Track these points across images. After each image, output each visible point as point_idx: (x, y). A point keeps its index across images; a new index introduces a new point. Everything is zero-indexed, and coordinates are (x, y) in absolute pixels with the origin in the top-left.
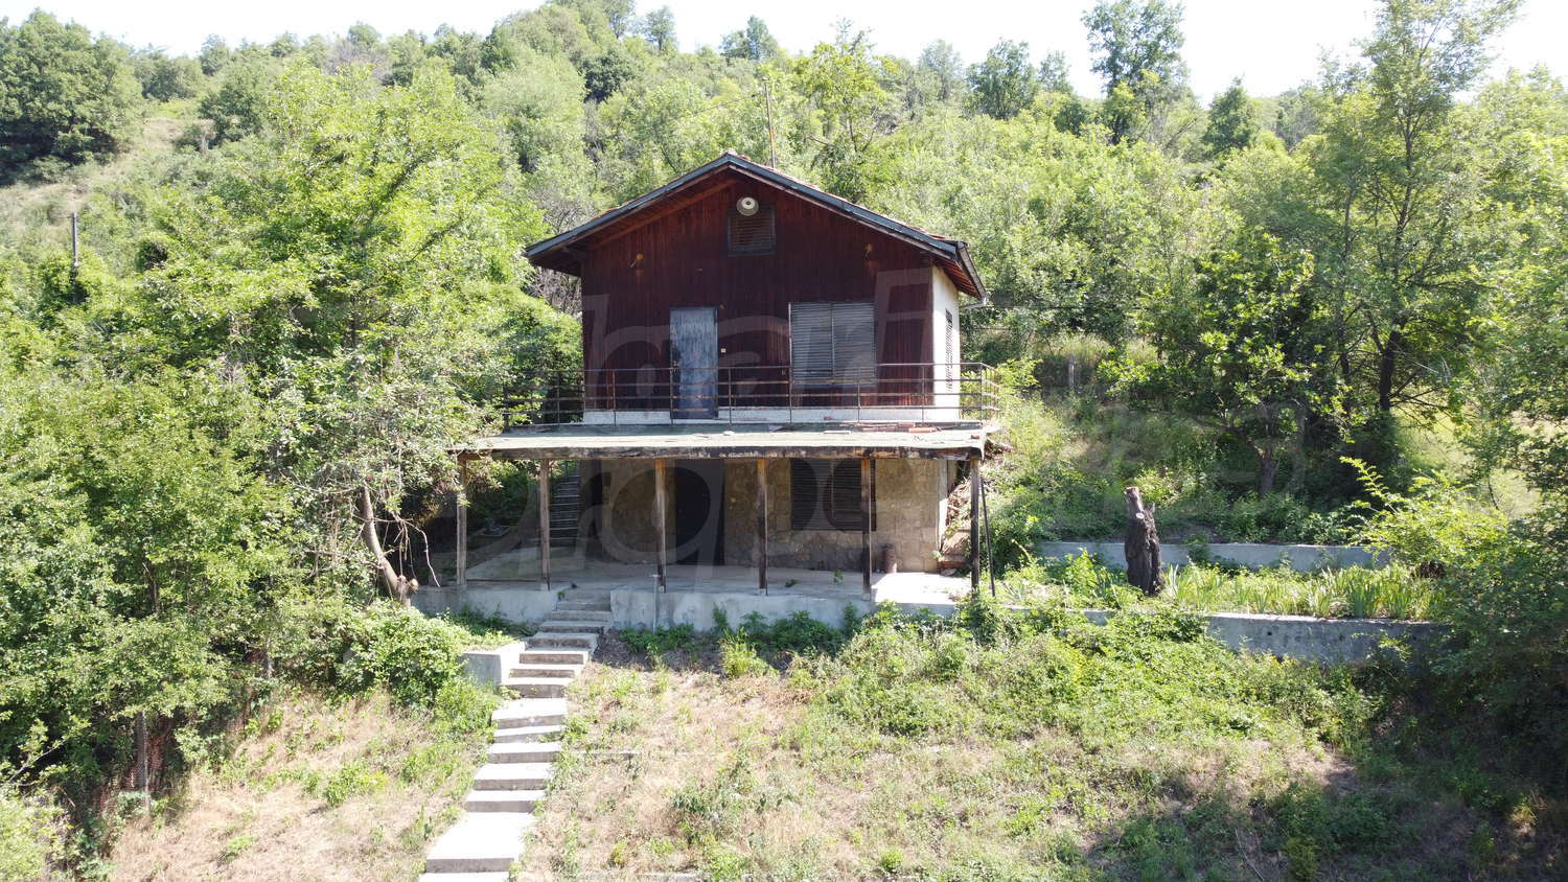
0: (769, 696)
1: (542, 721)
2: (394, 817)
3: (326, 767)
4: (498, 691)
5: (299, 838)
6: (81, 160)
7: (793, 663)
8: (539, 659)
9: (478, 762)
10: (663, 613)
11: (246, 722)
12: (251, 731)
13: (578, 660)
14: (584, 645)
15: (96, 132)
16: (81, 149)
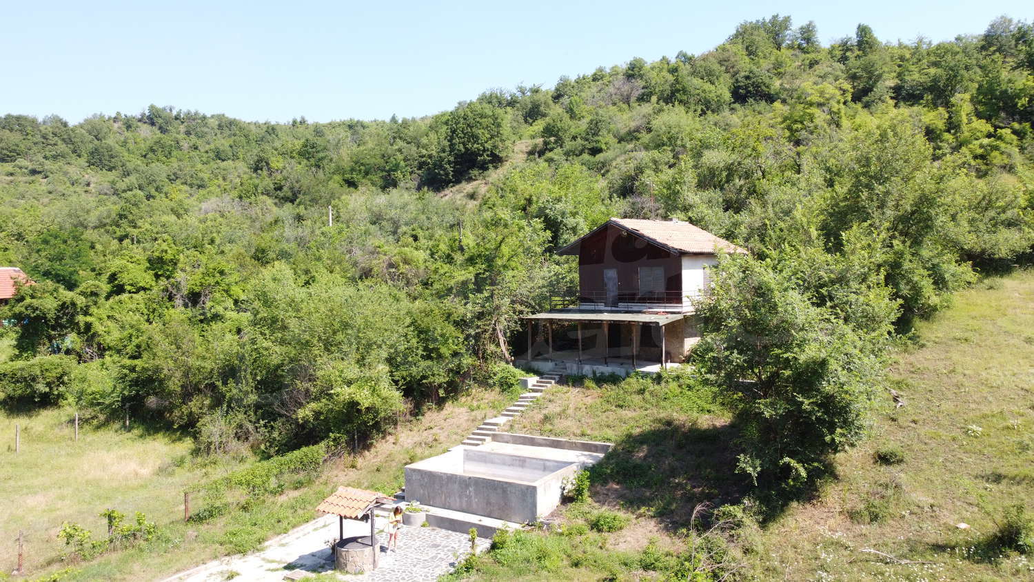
0: (593, 395)
1: (531, 398)
4: (525, 389)
6: (487, 169)
8: (541, 382)
9: (510, 405)
10: (578, 370)
13: (551, 383)
14: (554, 379)
15: (493, 155)
16: (487, 163)
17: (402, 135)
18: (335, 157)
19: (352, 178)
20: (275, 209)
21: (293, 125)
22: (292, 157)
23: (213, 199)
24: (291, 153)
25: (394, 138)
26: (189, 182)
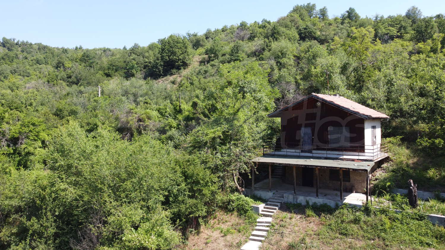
0: (316, 222)
1: (266, 223)
2: (236, 240)
3: (224, 227)
4: (258, 215)
5: (219, 241)
6: (180, 69)
7: (322, 216)
8: (268, 208)
9: (253, 230)
10: (295, 200)
11: (211, 216)
12: (212, 218)
13: (275, 209)
14: (277, 206)
15: (183, 62)
16: (180, 66)
17: (134, 52)
18: (99, 62)
19: (109, 72)
20: (67, 88)
21: (76, 49)
22: (76, 62)
23: (33, 82)
24: (76, 59)
25: (131, 53)
26: (22, 74)
